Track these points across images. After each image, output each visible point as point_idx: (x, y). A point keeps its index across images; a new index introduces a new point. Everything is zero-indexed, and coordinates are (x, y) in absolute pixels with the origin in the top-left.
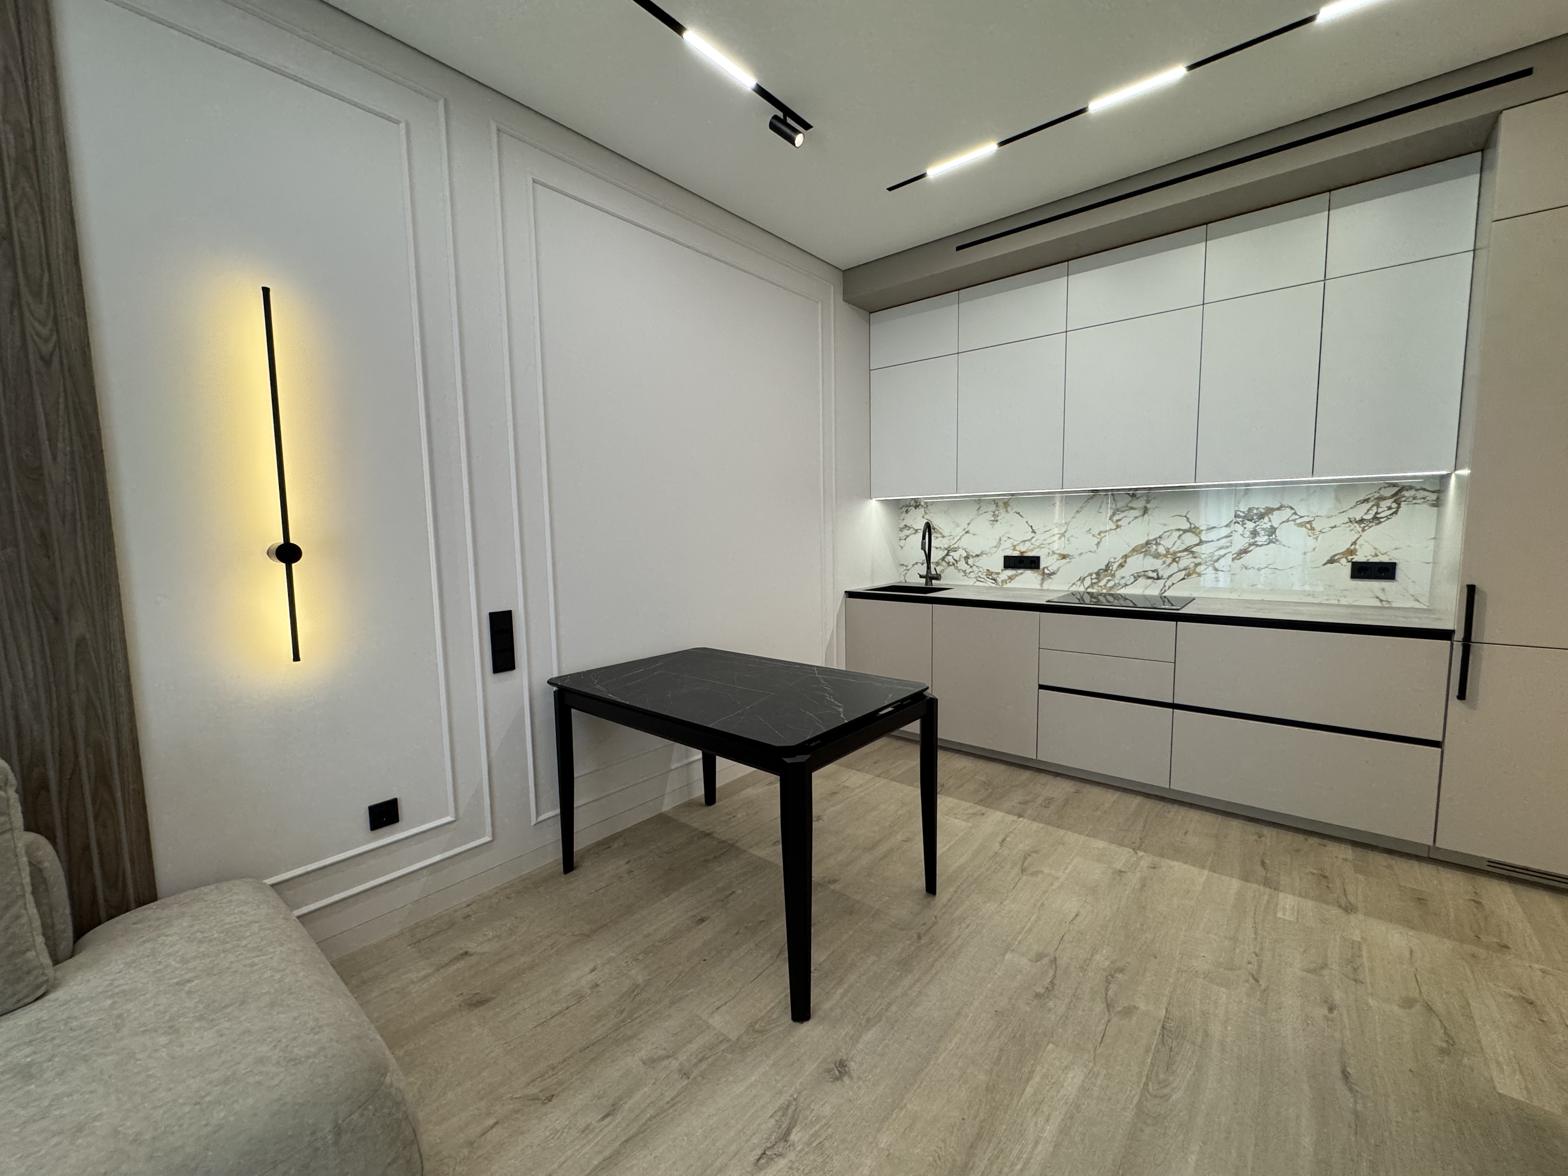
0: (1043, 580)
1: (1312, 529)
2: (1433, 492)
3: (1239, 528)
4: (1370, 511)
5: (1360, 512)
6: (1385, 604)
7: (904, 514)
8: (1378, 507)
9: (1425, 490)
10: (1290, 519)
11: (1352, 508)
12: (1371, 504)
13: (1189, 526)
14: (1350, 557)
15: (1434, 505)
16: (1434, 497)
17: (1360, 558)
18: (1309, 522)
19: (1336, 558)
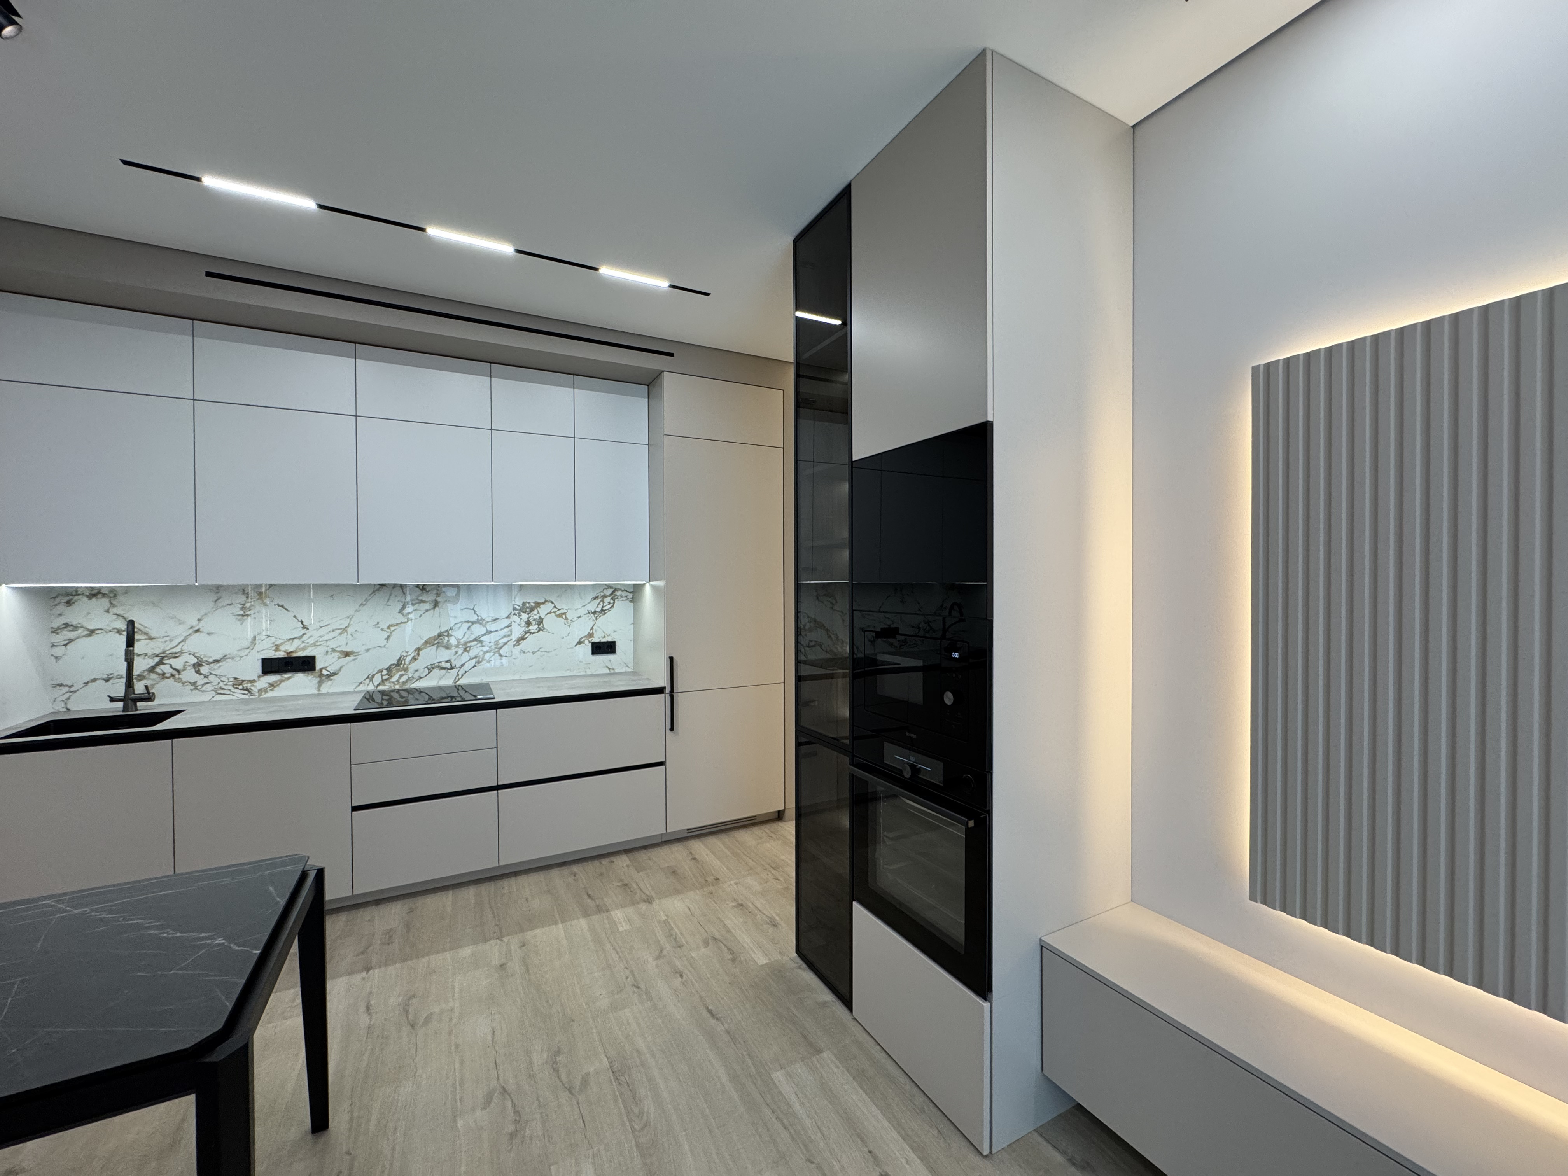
0: (320, 683)
1: (567, 619)
2: (630, 593)
3: (516, 618)
4: (599, 606)
5: (593, 606)
6: (612, 671)
8: (603, 602)
9: (626, 591)
10: (552, 611)
11: (589, 603)
12: (599, 600)
13: (477, 617)
14: (590, 639)
15: (631, 601)
16: (630, 596)
17: (596, 639)
18: (564, 614)
19: (582, 640)
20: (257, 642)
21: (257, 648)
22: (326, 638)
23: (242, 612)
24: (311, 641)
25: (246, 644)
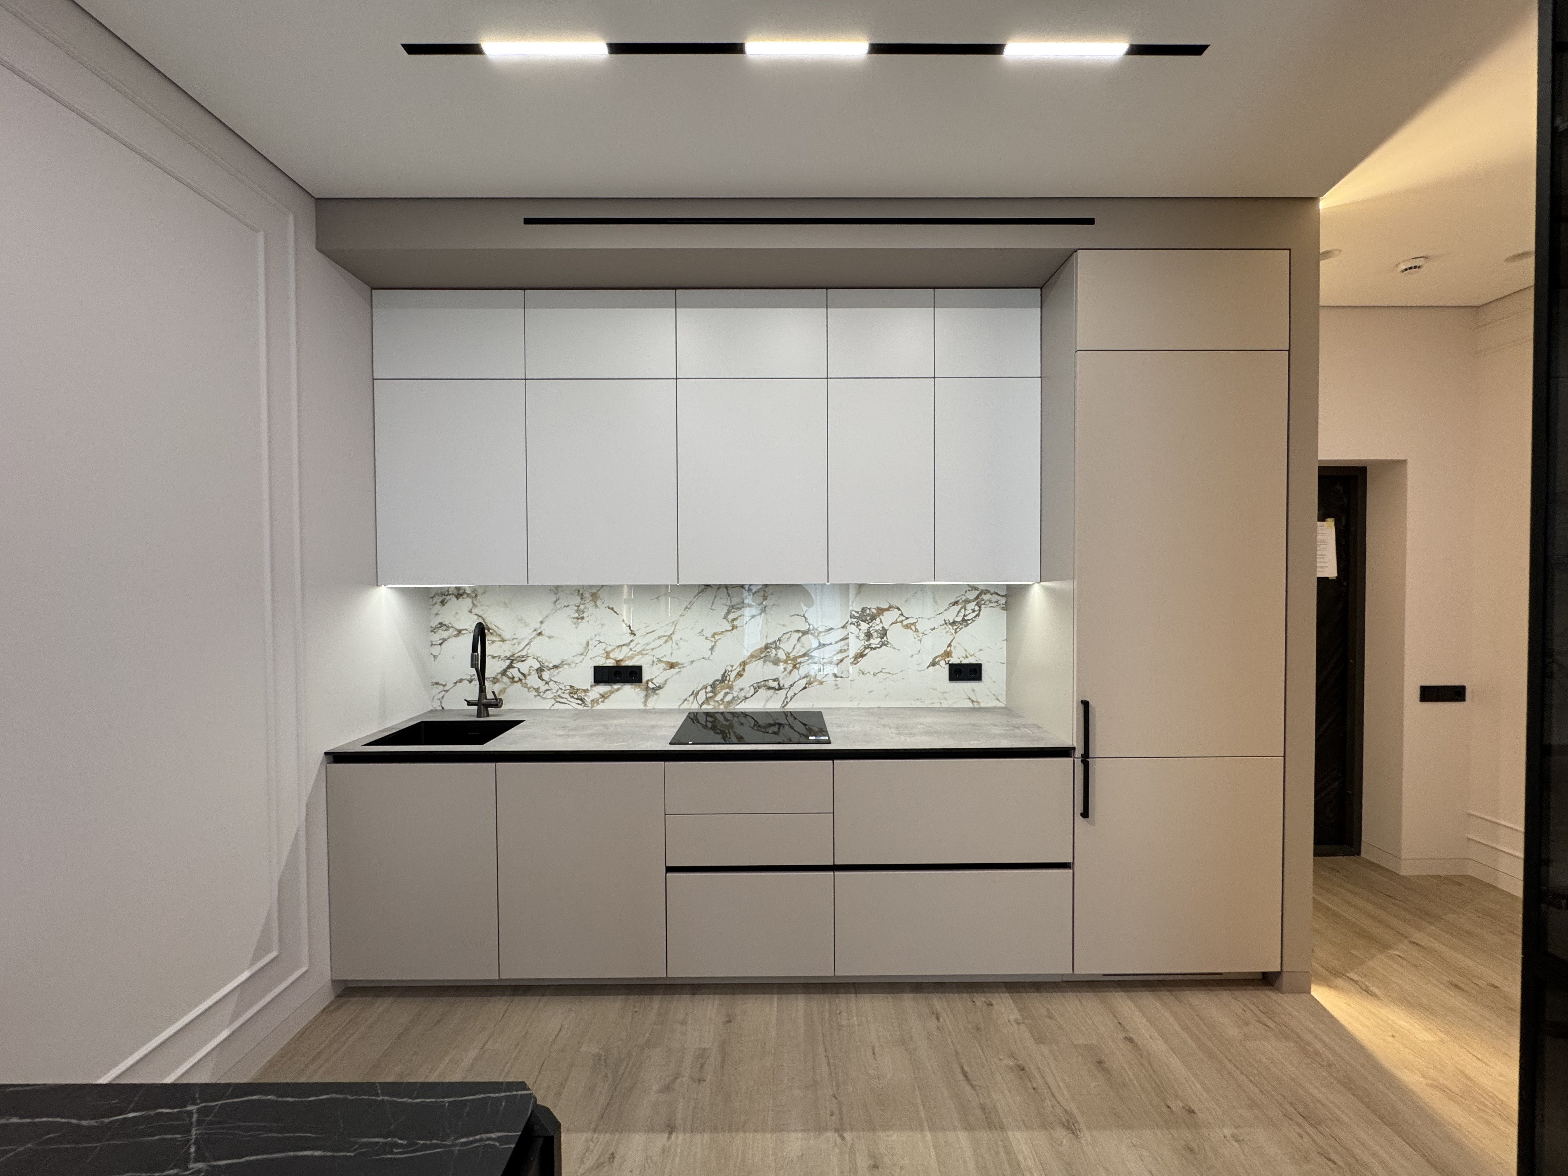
0: (647, 697)
1: (917, 631)
2: (1003, 596)
3: (853, 628)
4: (960, 614)
5: (952, 614)
6: (976, 705)
7: (438, 606)
8: (965, 609)
9: (997, 594)
10: (898, 620)
11: (946, 610)
12: (960, 606)
13: (808, 626)
14: (947, 660)
15: (1003, 609)
16: (1003, 601)
17: (955, 660)
18: (913, 624)
19: (937, 660)
20: (590, 647)
21: (590, 654)
22: (651, 646)
23: (576, 615)
24: (638, 648)
25: (580, 649)
